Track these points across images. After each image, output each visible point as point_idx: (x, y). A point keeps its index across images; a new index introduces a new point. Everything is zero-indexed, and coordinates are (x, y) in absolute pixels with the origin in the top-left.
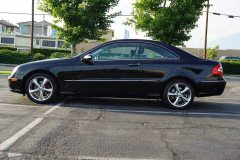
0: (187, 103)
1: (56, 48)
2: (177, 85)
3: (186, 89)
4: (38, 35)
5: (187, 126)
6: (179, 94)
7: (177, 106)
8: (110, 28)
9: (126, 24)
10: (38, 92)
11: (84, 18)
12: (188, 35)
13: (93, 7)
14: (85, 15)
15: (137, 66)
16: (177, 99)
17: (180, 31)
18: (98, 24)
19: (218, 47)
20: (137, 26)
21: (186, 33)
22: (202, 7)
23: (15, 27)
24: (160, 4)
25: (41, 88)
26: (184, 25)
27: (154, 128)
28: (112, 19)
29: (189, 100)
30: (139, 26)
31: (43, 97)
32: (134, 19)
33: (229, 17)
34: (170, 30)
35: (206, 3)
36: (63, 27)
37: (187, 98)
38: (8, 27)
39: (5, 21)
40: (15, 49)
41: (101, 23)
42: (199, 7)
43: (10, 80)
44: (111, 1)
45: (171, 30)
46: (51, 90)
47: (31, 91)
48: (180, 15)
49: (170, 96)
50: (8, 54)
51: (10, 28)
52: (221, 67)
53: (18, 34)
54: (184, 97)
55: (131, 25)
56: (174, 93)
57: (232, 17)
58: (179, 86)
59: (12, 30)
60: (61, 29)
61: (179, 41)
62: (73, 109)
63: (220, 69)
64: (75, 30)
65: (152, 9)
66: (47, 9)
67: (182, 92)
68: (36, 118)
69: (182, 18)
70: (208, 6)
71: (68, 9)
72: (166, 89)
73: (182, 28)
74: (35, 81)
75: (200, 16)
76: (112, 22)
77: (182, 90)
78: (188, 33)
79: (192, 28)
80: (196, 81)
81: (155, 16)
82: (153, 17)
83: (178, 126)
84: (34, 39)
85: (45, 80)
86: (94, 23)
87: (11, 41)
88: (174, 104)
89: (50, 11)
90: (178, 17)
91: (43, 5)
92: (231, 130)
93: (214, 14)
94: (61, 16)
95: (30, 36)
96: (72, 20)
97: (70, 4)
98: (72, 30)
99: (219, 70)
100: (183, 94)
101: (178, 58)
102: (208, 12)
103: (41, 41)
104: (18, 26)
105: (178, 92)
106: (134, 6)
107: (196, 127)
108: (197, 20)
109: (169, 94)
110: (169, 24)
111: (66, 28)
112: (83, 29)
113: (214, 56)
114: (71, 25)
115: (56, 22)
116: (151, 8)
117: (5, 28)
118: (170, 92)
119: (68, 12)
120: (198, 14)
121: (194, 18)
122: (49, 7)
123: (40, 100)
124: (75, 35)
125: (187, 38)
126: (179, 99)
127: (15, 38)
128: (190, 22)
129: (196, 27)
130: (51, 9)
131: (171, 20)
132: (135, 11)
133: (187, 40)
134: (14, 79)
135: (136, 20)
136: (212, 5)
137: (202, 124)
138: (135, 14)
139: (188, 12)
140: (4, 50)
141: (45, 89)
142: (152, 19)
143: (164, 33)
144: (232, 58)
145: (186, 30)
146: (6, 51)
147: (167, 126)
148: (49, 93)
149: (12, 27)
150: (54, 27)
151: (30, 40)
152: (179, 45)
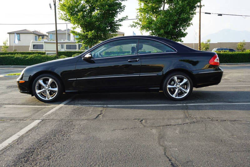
0: (186, 94)
1: (77, 50)
2: (176, 78)
3: (185, 80)
4: (62, 41)
5: (187, 121)
6: (178, 86)
7: (177, 97)
8: (119, 31)
9: (132, 26)
10: (45, 92)
11: (97, 23)
12: (184, 32)
13: (104, 14)
14: (98, 21)
15: (137, 61)
16: (177, 90)
17: (177, 29)
18: (109, 28)
19: (209, 41)
20: (141, 28)
21: (183, 31)
22: (195, 7)
23: (46, 35)
24: (160, 8)
25: (47, 88)
26: (181, 24)
27: (152, 127)
28: (121, 23)
29: (188, 91)
30: (143, 28)
31: (49, 96)
32: (138, 22)
33: (219, 15)
34: (169, 29)
35: (199, 4)
36: (80, 33)
37: (186, 89)
38: (39, 36)
39: (37, 31)
40: (44, 54)
41: (111, 26)
42: (193, 8)
43: (18, 82)
44: (118, 8)
45: (171, 29)
46: (56, 89)
47: (38, 91)
48: (177, 16)
49: (170, 89)
50: (38, 58)
51: (41, 37)
52: (218, 58)
53: (47, 41)
54: (183, 89)
55: (136, 27)
56: (173, 85)
57: (221, 15)
58: (178, 78)
59: (43, 38)
60: (79, 34)
61: (178, 38)
62: (76, 107)
63: (217, 60)
64: (90, 34)
65: (154, 13)
66: (67, 18)
67: (181, 84)
68: (34, 120)
69: (179, 18)
70: (200, 6)
71: (83, 17)
72: (165, 82)
73: (179, 27)
74: (41, 82)
75: (194, 15)
76: (120, 25)
77: (181, 82)
78: (184, 31)
79: (188, 26)
80: (194, 73)
81: (156, 18)
82: (155, 19)
83: (178, 121)
84: (58, 44)
85: (50, 80)
86: (106, 27)
87: (41, 47)
88: (174, 96)
89: (70, 20)
90: (176, 18)
91: (63, 15)
92: (233, 124)
93: (206, 13)
94: (78, 23)
95: (56, 41)
96: (87, 26)
97: (85, 13)
98: (87, 34)
99: (215, 61)
100: (181, 86)
101: (176, 51)
102: (200, 12)
103: (65, 45)
104: (47, 34)
105: (177, 84)
106: (138, 11)
107: (197, 122)
108: (191, 19)
109: (169, 86)
110: (168, 24)
111: (83, 33)
112: (97, 33)
113: (207, 48)
114: (86, 30)
115: (74, 28)
116: (153, 11)
117: (38, 37)
118: (170, 84)
119: (83, 19)
120: (192, 14)
121: (189, 17)
122: (68, 16)
123: (47, 99)
124: (90, 38)
125: (184, 35)
126: (178, 91)
127: (44, 44)
128: (186, 21)
129: (191, 25)
130: (69, 18)
131: (170, 20)
132: (139, 15)
133: (184, 37)
134: (23, 81)
135: (140, 23)
136: (204, 6)
137: (202, 117)
138: (139, 18)
139: (184, 13)
140: (35, 55)
141: (50, 89)
142: (153, 21)
143: (165, 32)
144: (222, 49)
145: (183, 28)
146: (37, 55)
147: (166, 122)
148: (55, 92)
149: (43, 36)
150: (73, 32)
151: (55, 45)
152: (178, 41)
